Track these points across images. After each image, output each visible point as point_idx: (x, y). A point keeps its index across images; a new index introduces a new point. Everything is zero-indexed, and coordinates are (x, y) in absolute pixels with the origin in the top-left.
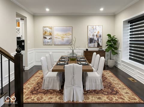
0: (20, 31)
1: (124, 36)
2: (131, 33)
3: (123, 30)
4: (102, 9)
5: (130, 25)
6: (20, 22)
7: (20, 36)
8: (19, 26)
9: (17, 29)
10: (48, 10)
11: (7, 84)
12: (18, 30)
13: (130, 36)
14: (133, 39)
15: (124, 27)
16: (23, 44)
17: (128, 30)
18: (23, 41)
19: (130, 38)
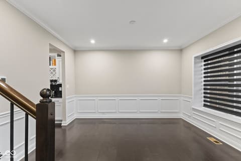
0: (57, 71)
1: (195, 75)
2: (206, 71)
3: (195, 67)
4: (165, 41)
5: (204, 63)
6: (57, 59)
7: (56, 79)
8: (55, 65)
9: (52, 69)
10: (93, 42)
11: (21, 158)
12: (54, 71)
13: (205, 75)
14: (209, 79)
15: (195, 63)
16: (60, 89)
17: (202, 66)
18: (60, 85)
19: (205, 77)
